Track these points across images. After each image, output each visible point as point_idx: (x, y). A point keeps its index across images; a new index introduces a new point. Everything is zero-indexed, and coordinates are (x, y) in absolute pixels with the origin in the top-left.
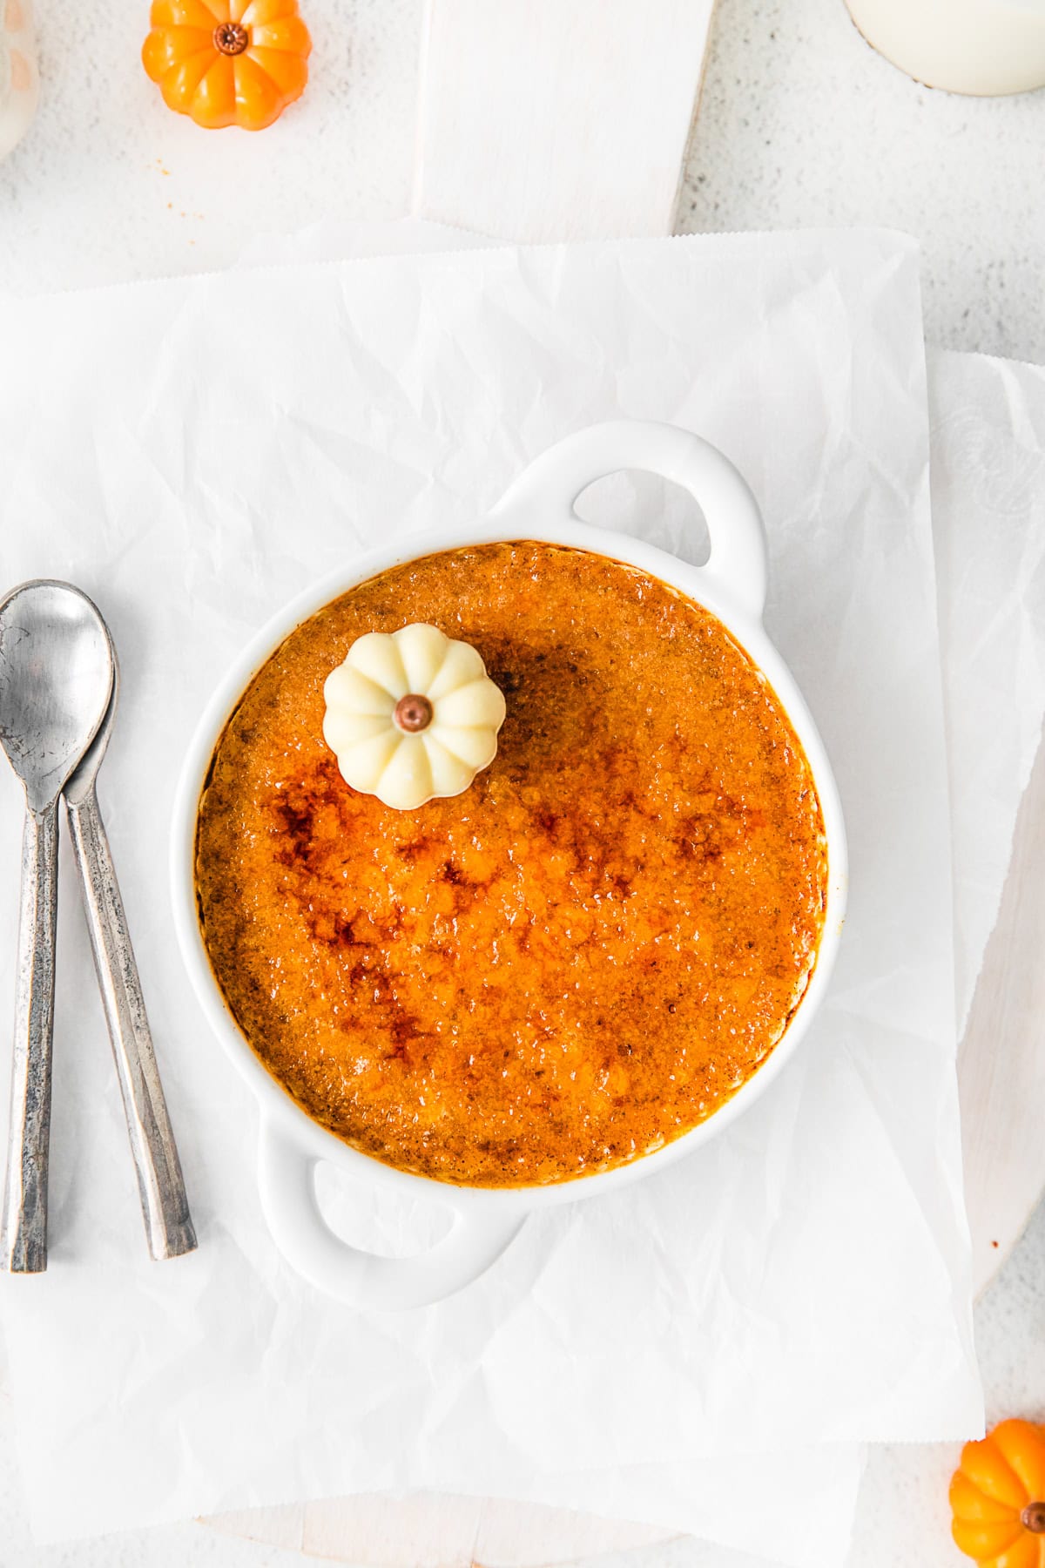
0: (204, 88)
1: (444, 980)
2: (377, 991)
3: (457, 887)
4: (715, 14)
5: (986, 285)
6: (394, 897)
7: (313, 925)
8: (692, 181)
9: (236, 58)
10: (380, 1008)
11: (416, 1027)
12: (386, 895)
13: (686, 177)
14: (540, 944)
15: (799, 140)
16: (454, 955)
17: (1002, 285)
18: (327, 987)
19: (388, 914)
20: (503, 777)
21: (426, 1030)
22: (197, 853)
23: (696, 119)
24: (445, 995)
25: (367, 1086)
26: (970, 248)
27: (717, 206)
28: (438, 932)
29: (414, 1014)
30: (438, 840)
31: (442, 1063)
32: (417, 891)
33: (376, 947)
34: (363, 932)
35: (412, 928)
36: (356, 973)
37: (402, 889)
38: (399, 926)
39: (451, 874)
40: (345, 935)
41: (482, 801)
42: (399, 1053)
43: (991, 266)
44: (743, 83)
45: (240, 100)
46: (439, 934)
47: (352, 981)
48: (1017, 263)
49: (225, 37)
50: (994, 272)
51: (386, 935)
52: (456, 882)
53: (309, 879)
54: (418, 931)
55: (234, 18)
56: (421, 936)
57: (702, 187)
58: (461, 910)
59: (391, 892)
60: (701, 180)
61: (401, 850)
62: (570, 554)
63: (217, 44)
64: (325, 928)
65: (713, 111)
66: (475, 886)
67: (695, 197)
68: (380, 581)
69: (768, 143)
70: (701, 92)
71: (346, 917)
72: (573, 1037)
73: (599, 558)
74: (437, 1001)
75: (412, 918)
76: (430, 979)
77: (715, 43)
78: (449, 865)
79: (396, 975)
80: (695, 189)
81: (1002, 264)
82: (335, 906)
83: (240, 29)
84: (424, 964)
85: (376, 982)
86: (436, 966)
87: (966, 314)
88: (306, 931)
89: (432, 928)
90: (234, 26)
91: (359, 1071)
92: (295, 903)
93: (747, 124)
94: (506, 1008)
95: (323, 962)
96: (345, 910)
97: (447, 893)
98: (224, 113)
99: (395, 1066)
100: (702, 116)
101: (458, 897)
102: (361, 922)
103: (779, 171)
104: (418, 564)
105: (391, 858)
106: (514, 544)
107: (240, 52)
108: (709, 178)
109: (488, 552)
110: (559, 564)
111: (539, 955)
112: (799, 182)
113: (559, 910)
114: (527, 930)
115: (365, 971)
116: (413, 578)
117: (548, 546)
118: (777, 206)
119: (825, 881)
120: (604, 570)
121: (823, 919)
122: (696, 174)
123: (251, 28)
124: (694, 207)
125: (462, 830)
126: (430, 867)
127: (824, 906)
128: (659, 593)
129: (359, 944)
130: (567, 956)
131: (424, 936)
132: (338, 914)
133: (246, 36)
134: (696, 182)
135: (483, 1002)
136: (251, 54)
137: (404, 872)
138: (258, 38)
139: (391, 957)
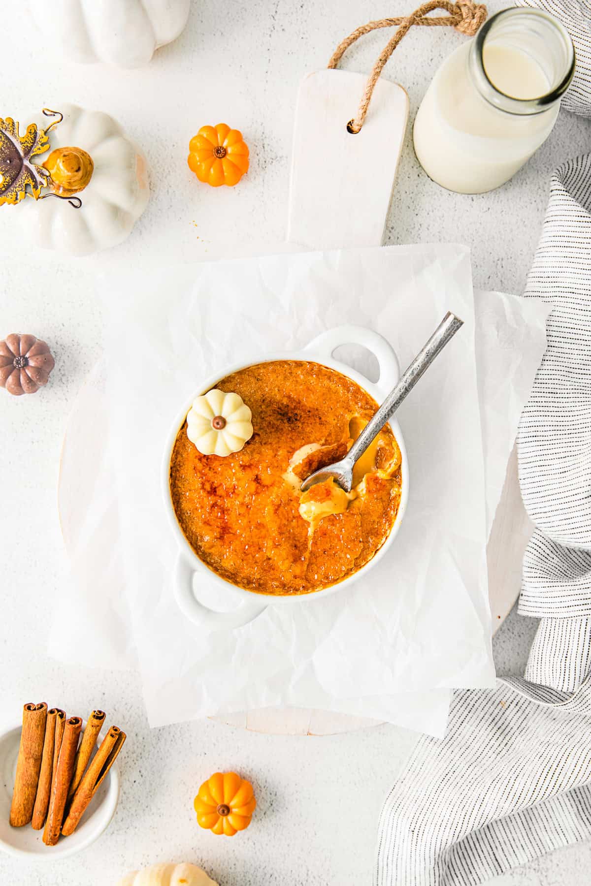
0: (212, 170)
1: (244, 516)
2: (219, 514)
3: (258, 485)
4: (398, 168)
5: (496, 267)
6: (235, 482)
7: (203, 484)
8: (389, 229)
9: (223, 159)
10: (219, 520)
11: (230, 530)
12: (232, 481)
13: (387, 227)
14: (282, 512)
15: (428, 214)
16: (250, 508)
17: (502, 267)
18: (202, 507)
19: (231, 487)
20: (285, 450)
21: (233, 532)
22: (174, 452)
23: (390, 206)
24: (243, 522)
25: (207, 546)
26: (491, 253)
27: (398, 238)
28: (247, 499)
29: (230, 526)
30: (255, 466)
31: (235, 545)
32: (242, 483)
33: (223, 498)
34: (220, 492)
35: (238, 495)
36: (214, 506)
37: (238, 480)
38: (233, 493)
39: (257, 479)
40: (213, 491)
41: (275, 456)
42: (221, 538)
43: (498, 260)
44: (408, 193)
45: (225, 174)
46: (247, 500)
47: (211, 508)
48: (508, 259)
49: (218, 151)
50: (499, 262)
51: (228, 495)
52: (259, 483)
53: (206, 467)
54: (240, 496)
55: (220, 145)
56: (240, 499)
57: (393, 231)
58: (257, 493)
59: (234, 480)
60: (392, 228)
61: (241, 466)
62: (328, 370)
63: (215, 153)
64: (208, 487)
65: (397, 203)
66: (264, 486)
67: (390, 235)
68: (258, 366)
69: (417, 215)
70: (393, 196)
71: (215, 485)
72: (285, 549)
73: (339, 374)
74: (240, 524)
75: (239, 491)
76: (240, 514)
77: (397, 178)
78: (257, 476)
79: (228, 510)
80: (390, 232)
81: (502, 259)
82: (212, 480)
83: (223, 148)
84: (239, 509)
85: (220, 510)
86: (243, 510)
87: (489, 277)
88: (200, 486)
89: (245, 497)
90: (221, 147)
91: (206, 540)
92: (199, 475)
93: (409, 208)
94: (264, 532)
95: (203, 499)
96: (216, 482)
97: (253, 486)
98: (220, 181)
99: (219, 543)
100: (393, 205)
101: (257, 488)
102: (220, 488)
103: (421, 225)
104: (273, 363)
105: (237, 468)
106: (309, 363)
107: (224, 156)
108: (395, 228)
109: (299, 364)
110: (323, 372)
111: (281, 516)
112: (428, 229)
113: (292, 503)
114: (279, 506)
115: (217, 505)
116: (271, 368)
117: (321, 366)
118: (420, 238)
119: (398, 505)
120: (340, 378)
121: (395, 519)
122: (391, 226)
123: (227, 147)
124: (390, 238)
125: (265, 465)
126: (250, 475)
127: (396, 514)
128: (358, 390)
129: (218, 496)
130: (290, 519)
131: (242, 498)
132: (213, 483)
133: (225, 150)
134: (391, 229)
135: (256, 528)
136: (228, 157)
137: (240, 474)
138: (229, 151)
139: (227, 503)
